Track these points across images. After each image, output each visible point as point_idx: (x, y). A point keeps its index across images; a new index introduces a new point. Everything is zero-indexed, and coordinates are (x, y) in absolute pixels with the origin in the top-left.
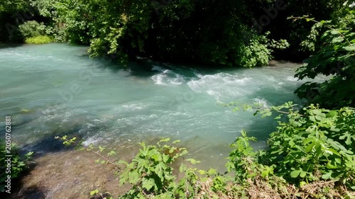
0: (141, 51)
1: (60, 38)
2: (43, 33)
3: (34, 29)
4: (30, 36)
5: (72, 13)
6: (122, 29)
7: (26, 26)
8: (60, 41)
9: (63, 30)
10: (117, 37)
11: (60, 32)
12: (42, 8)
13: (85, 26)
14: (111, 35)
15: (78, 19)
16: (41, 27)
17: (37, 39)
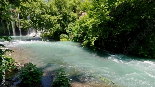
0: (103, 46)
1: (70, 39)
2: (66, 37)
3: (63, 36)
4: (62, 38)
5: (76, 32)
6: (97, 38)
7: (61, 35)
8: (70, 40)
9: (72, 37)
10: (95, 40)
11: (70, 37)
12: (67, 30)
13: (80, 36)
14: (92, 39)
15: (78, 34)
16: (65, 36)
17: (63, 39)
